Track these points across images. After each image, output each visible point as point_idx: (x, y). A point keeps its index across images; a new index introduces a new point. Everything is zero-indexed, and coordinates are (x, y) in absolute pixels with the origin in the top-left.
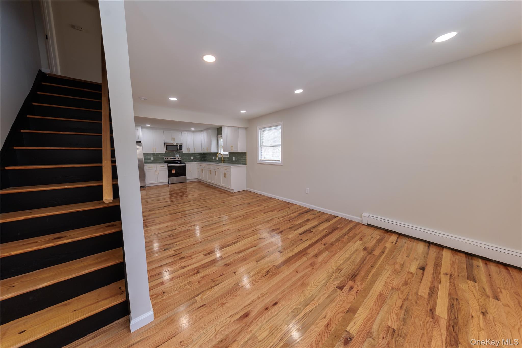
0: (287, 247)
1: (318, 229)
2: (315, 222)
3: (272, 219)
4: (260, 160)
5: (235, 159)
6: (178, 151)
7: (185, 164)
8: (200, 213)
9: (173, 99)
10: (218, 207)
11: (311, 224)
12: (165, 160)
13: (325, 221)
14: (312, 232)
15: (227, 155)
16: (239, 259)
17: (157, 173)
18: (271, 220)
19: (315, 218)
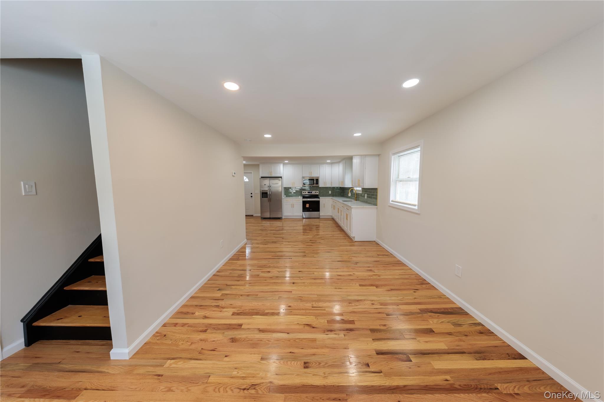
0: (326, 363)
1: (432, 362)
2: (441, 342)
3: (361, 300)
4: (392, 201)
5: (367, 196)
6: (314, 185)
7: (319, 199)
8: (290, 258)
9: (268, 136)
10: (315, 256)
11: (427, 342)
12: (303, 194)
13: (470, 353)
14: (411, 361)
15: (360, 191)
16: (251, 340)
17: (293, 206)
18: (358, 301)
19: (450, 334)
